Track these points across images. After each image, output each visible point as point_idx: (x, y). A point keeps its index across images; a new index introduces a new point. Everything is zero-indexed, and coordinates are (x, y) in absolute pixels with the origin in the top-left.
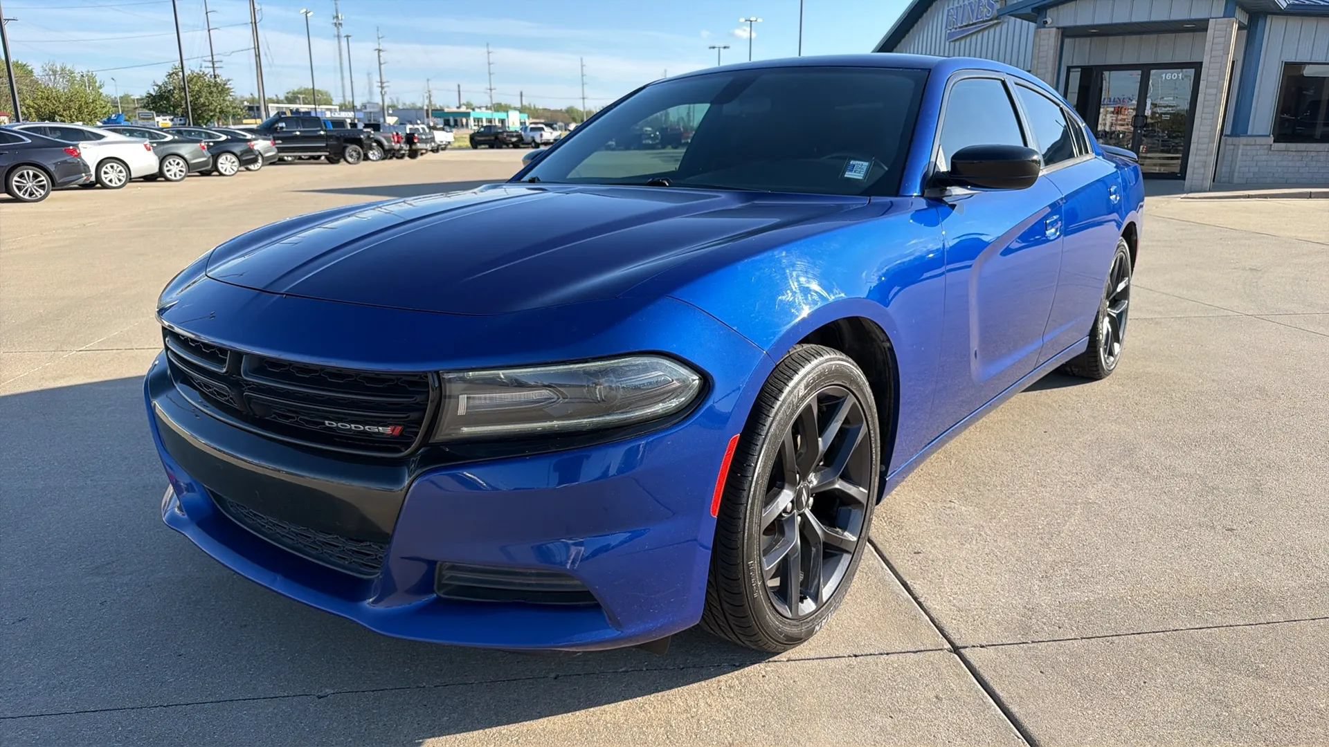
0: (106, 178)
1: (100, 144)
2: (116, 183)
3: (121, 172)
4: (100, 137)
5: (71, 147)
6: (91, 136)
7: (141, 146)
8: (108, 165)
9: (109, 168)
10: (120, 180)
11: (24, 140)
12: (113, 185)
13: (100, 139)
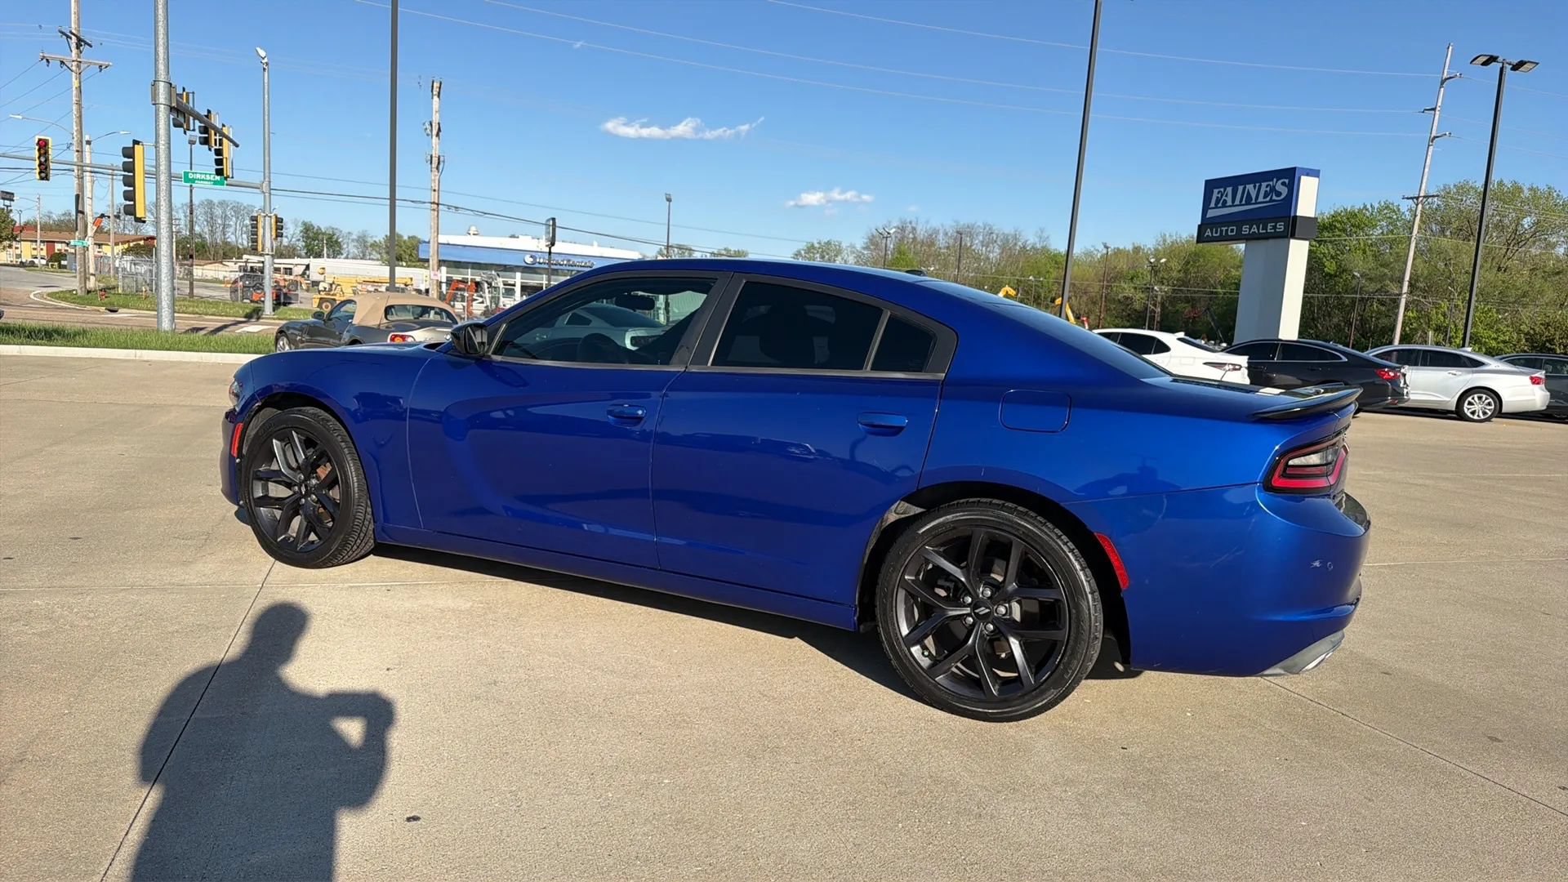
0: (1468, 409)
1: (1473, 372)
2: (1478, 416)
3: (1489, 404)
4: (1481, 364)
5: (1386, 370)
6: (1468, 363)
7: (1526, 380)
8: (1476, 396)
9: (1476, 399)
10: (1484, 413)
11: (1341, 359)
12: (1476, 417)
13: (1477, 367)
